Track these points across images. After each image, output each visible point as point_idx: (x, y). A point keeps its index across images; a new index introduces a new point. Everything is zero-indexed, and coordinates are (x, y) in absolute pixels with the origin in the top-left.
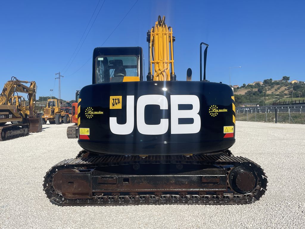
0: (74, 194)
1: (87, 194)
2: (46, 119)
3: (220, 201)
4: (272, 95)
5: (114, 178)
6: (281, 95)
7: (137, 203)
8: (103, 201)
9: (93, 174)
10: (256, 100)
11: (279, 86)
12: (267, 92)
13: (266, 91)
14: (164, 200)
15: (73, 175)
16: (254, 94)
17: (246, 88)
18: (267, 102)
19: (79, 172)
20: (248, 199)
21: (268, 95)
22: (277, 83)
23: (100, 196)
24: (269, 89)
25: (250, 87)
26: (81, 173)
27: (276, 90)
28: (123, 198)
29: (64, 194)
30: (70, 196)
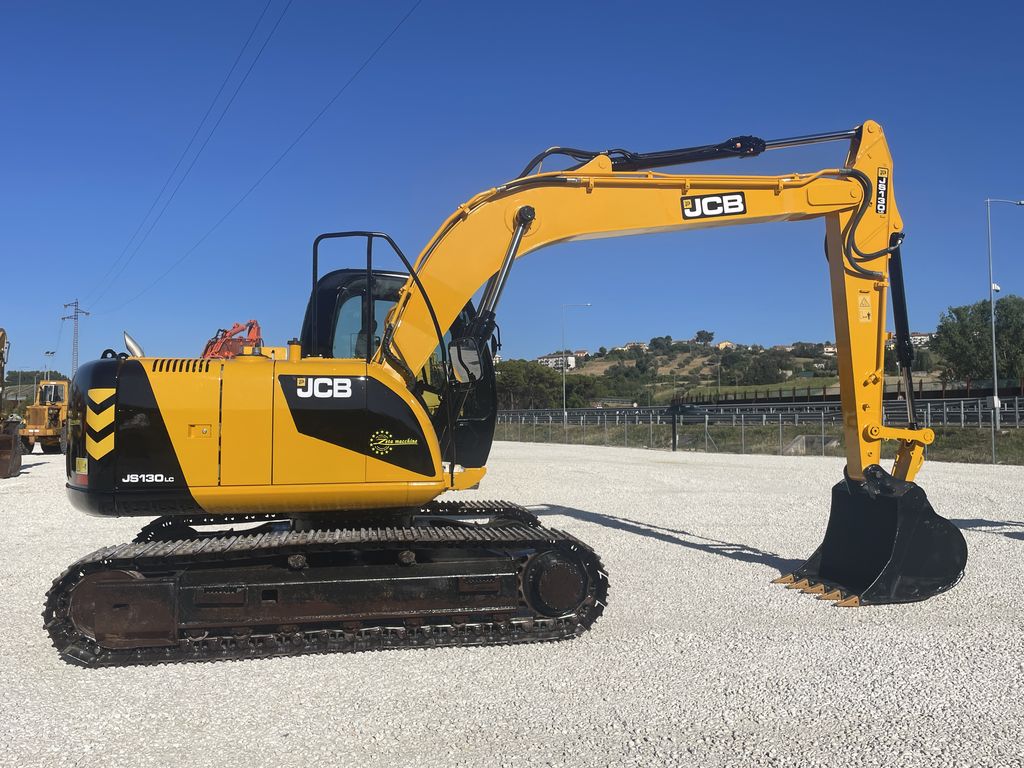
0: (128, 635)
1: (165, 634)
2: (32, 440)
3: (502, 636)
4: (671, 379)
5: (239, 590)
6: (694, 379)
7: (296, 650)
8: (207, 651)
9: (181, 583)
10: (631, 390)
11: (688, 355)
12: (660, 369)
13: (657, 367)
14: (366, 641)
15: (127, 585)
16: (627, 375)
17: (607, 358)
18: (658, 395)
19: (143, 578)
20: (566, 628)
21: (661, 379)
22: (683, 348)
23: (200, 638)
24: (665, 363)
25: (616, 356)
26: (149, 579)
27: (681, 366)
28: (260, 640)
29: (100, 637)
30: (117, 640)
